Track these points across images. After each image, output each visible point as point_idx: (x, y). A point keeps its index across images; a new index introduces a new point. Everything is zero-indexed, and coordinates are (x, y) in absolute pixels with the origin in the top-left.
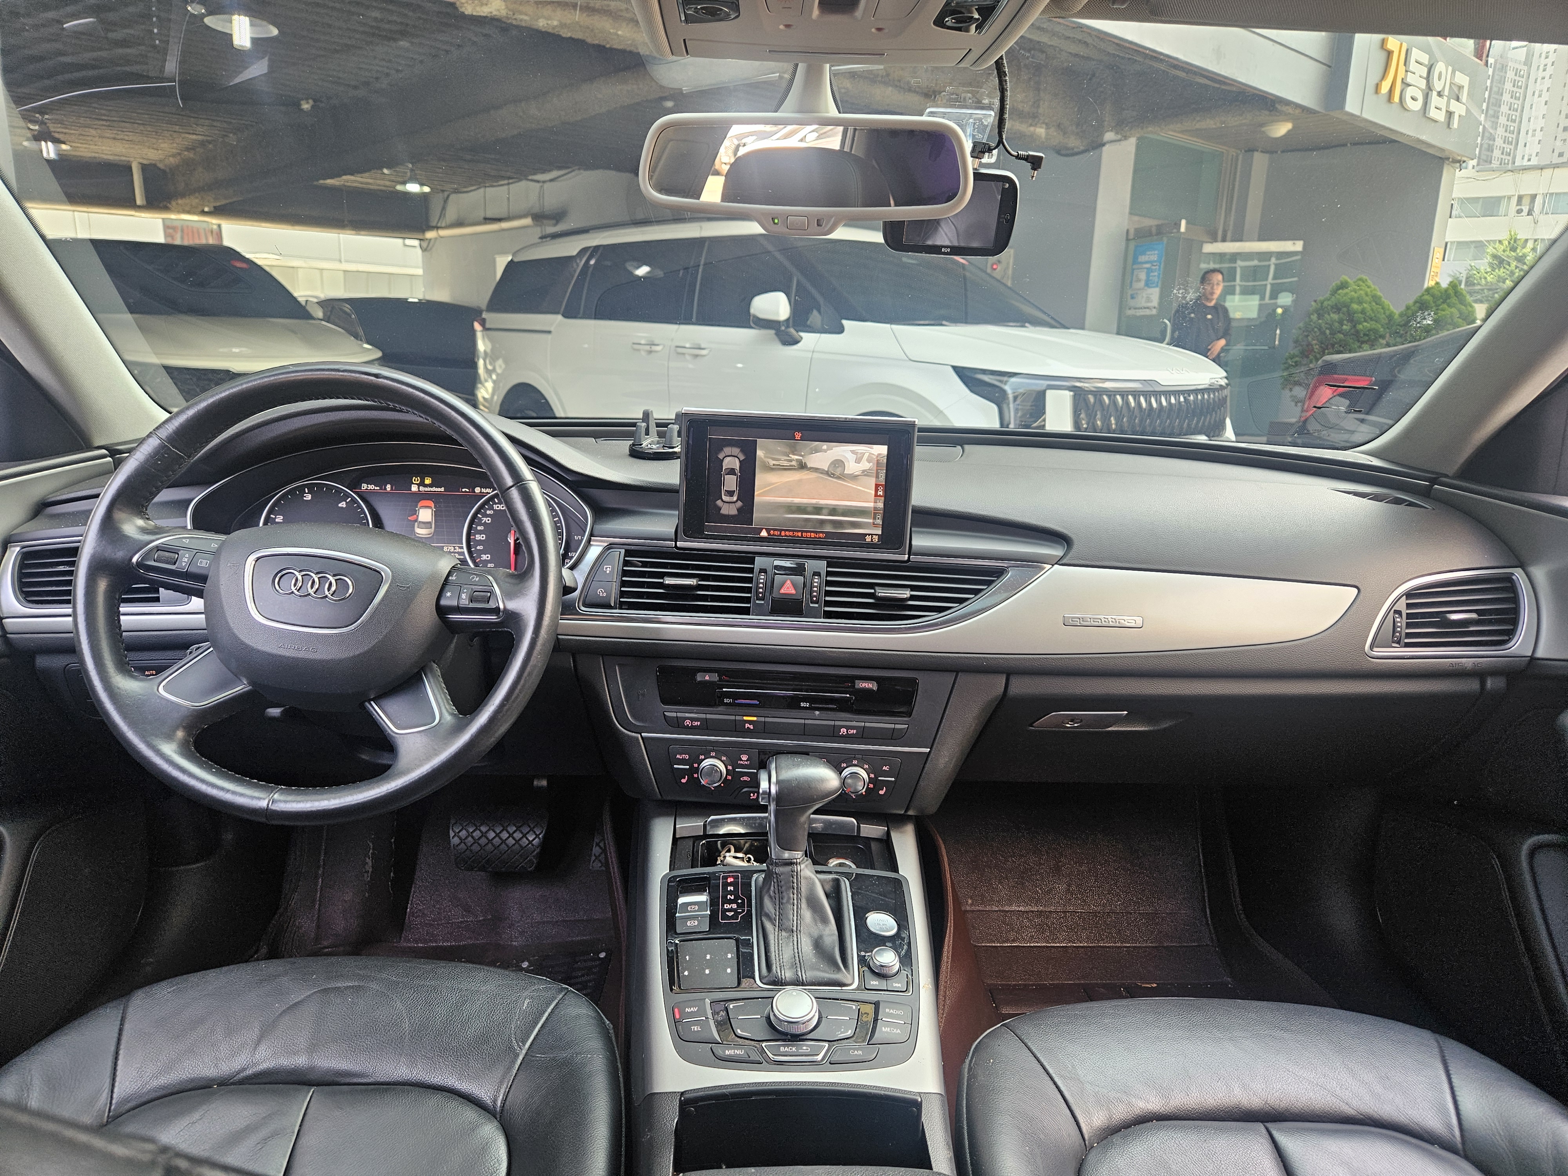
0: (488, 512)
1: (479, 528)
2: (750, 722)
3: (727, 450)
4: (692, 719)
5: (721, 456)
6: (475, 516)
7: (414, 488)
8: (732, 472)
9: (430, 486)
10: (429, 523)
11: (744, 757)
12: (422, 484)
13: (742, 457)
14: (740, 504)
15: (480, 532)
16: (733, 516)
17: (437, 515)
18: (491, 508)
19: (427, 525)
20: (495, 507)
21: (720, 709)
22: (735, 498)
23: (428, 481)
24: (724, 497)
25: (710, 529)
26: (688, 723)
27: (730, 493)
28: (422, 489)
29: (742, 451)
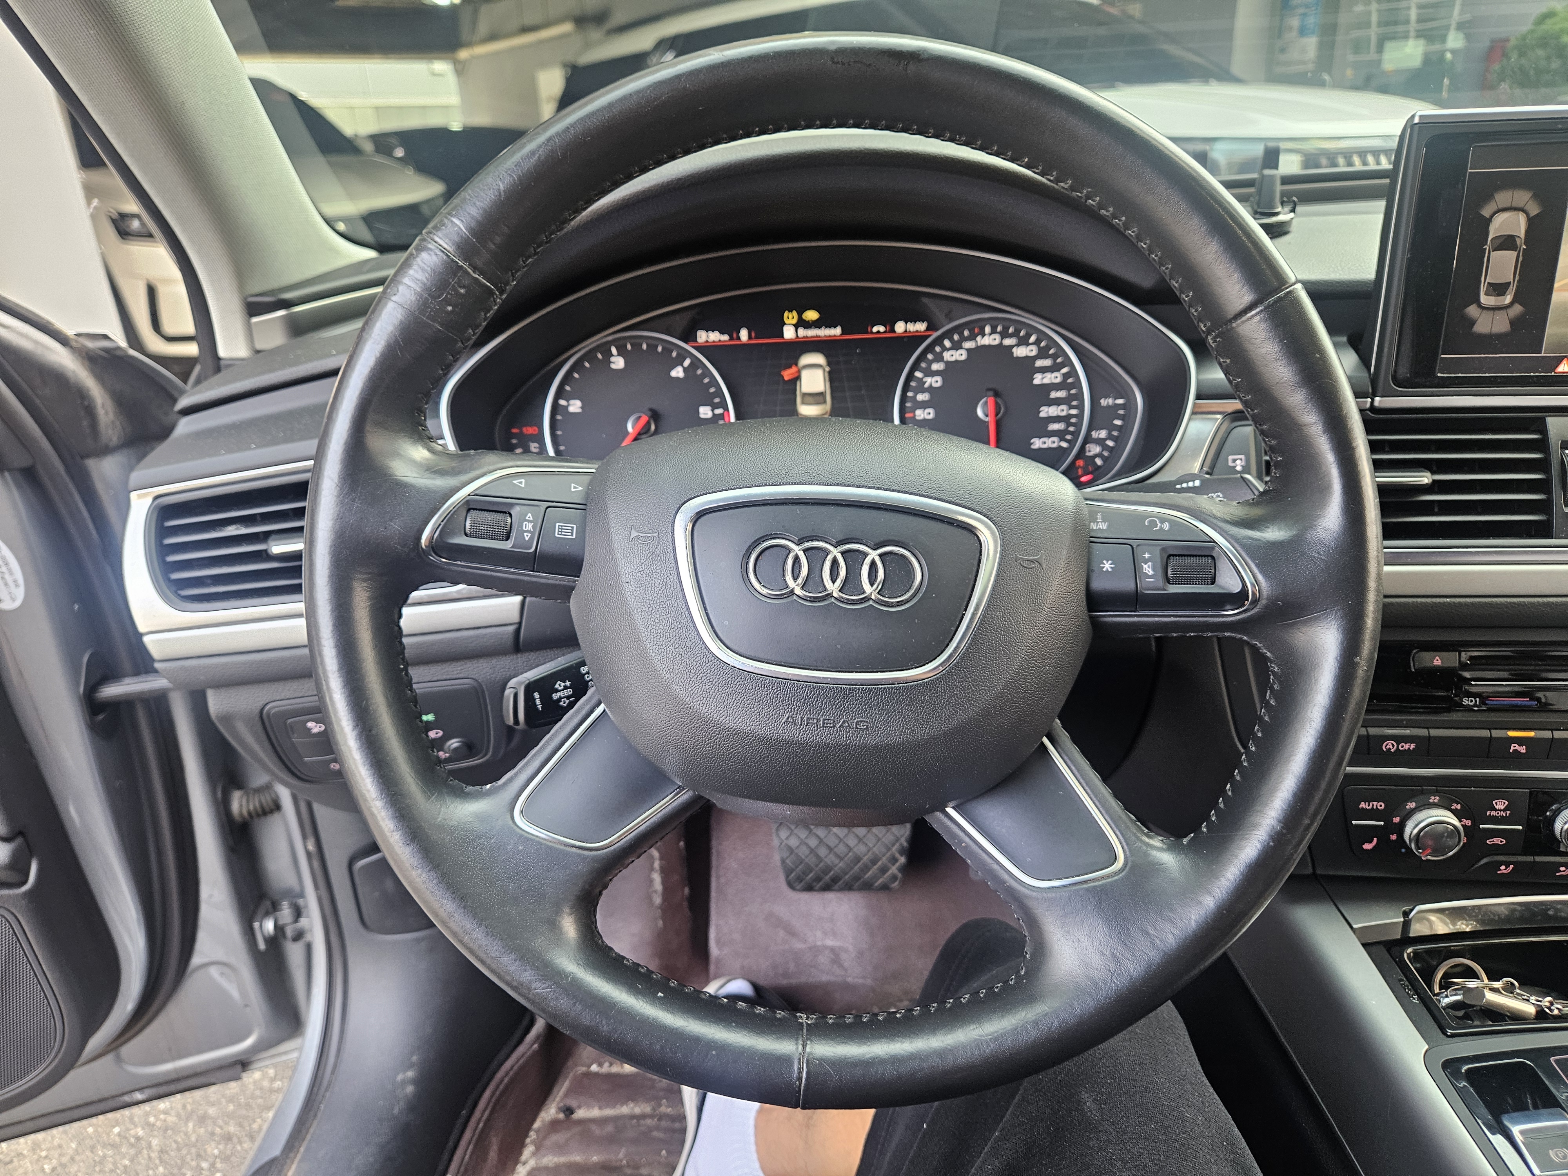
0: (935, 367)
1: (921, 397)
2: (1520, 741)
3: (1503, 198)
4: (1399, 739)
5: (1486, 212)
6: (910, 377)
7: (789, 333)
8: (1507, 243)
9: (816, 324)
10: (822, 394)
11: (1500, 805)
12: (801, 323)
13: (1534, 210)
14: (1518, 309)
15: (924, 405)
16: (1499, 336)
17: (833, 377)
18: (939, 358)
19: (816, 398)
20: (948, 356)
21: (1455, 716)
22: (1508, 299)
23: (811, 315)
24: (1484, 299)
25: (1449, 366)
26: (1390, 745)
27: (1499, 289)
28: (802, 332)
29: (1535, 196)
